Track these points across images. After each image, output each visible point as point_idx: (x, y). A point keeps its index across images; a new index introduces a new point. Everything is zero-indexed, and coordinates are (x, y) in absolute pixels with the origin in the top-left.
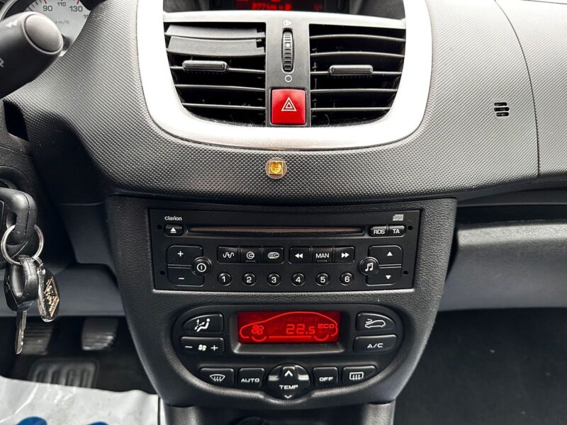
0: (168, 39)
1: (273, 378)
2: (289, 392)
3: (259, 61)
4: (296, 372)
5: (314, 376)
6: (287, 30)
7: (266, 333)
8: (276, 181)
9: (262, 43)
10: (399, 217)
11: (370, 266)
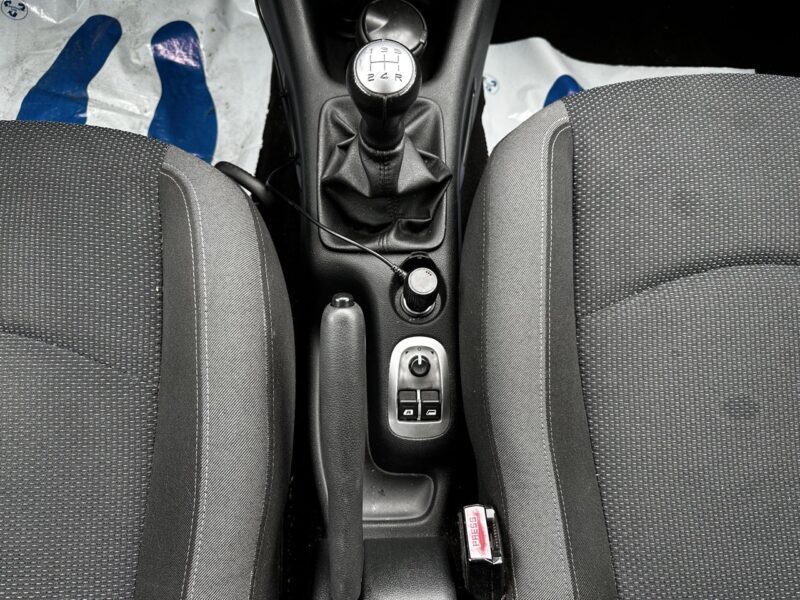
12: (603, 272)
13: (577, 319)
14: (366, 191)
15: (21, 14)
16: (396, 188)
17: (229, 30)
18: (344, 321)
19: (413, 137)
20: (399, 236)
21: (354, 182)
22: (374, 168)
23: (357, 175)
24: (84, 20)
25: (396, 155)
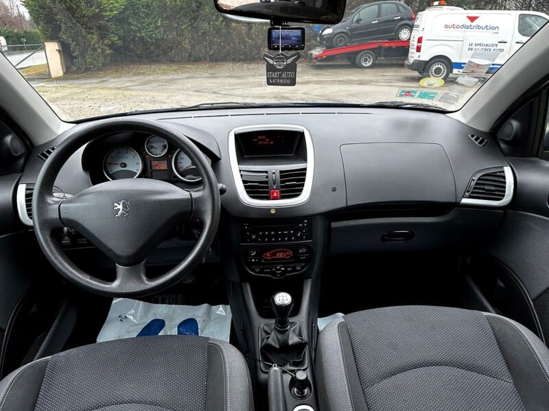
0: (241, 175)
1: (274, 269)
2: (278, 274)
3: (266, 182)
4: (281, 267)
5: (286, 268)
6: (274, 173)
7: (271, 256)
8: (273, 214)
9: (267, 177)
10: (306, 221)
11: (299, 235)
12: (369, 372)
13: (363, 390)
14: (278, 347)
15: (124, 320)
16: (288, 343)
17: (210, 320)
18: (276, 371)
19: (294, 331)
20: (290, 365)
21: (273, 344)
22: (280, 337)
23: (274, 342)
24: (149, 321)
25: (287, 330)
